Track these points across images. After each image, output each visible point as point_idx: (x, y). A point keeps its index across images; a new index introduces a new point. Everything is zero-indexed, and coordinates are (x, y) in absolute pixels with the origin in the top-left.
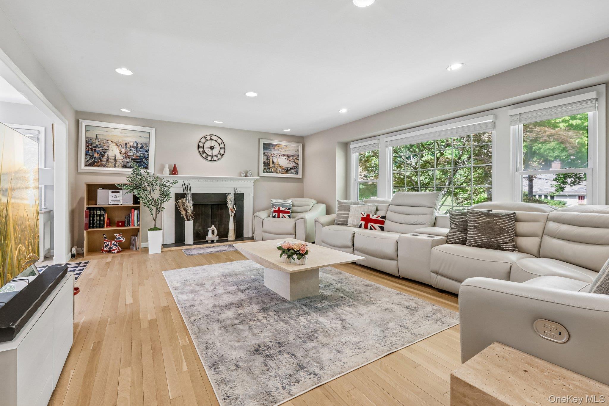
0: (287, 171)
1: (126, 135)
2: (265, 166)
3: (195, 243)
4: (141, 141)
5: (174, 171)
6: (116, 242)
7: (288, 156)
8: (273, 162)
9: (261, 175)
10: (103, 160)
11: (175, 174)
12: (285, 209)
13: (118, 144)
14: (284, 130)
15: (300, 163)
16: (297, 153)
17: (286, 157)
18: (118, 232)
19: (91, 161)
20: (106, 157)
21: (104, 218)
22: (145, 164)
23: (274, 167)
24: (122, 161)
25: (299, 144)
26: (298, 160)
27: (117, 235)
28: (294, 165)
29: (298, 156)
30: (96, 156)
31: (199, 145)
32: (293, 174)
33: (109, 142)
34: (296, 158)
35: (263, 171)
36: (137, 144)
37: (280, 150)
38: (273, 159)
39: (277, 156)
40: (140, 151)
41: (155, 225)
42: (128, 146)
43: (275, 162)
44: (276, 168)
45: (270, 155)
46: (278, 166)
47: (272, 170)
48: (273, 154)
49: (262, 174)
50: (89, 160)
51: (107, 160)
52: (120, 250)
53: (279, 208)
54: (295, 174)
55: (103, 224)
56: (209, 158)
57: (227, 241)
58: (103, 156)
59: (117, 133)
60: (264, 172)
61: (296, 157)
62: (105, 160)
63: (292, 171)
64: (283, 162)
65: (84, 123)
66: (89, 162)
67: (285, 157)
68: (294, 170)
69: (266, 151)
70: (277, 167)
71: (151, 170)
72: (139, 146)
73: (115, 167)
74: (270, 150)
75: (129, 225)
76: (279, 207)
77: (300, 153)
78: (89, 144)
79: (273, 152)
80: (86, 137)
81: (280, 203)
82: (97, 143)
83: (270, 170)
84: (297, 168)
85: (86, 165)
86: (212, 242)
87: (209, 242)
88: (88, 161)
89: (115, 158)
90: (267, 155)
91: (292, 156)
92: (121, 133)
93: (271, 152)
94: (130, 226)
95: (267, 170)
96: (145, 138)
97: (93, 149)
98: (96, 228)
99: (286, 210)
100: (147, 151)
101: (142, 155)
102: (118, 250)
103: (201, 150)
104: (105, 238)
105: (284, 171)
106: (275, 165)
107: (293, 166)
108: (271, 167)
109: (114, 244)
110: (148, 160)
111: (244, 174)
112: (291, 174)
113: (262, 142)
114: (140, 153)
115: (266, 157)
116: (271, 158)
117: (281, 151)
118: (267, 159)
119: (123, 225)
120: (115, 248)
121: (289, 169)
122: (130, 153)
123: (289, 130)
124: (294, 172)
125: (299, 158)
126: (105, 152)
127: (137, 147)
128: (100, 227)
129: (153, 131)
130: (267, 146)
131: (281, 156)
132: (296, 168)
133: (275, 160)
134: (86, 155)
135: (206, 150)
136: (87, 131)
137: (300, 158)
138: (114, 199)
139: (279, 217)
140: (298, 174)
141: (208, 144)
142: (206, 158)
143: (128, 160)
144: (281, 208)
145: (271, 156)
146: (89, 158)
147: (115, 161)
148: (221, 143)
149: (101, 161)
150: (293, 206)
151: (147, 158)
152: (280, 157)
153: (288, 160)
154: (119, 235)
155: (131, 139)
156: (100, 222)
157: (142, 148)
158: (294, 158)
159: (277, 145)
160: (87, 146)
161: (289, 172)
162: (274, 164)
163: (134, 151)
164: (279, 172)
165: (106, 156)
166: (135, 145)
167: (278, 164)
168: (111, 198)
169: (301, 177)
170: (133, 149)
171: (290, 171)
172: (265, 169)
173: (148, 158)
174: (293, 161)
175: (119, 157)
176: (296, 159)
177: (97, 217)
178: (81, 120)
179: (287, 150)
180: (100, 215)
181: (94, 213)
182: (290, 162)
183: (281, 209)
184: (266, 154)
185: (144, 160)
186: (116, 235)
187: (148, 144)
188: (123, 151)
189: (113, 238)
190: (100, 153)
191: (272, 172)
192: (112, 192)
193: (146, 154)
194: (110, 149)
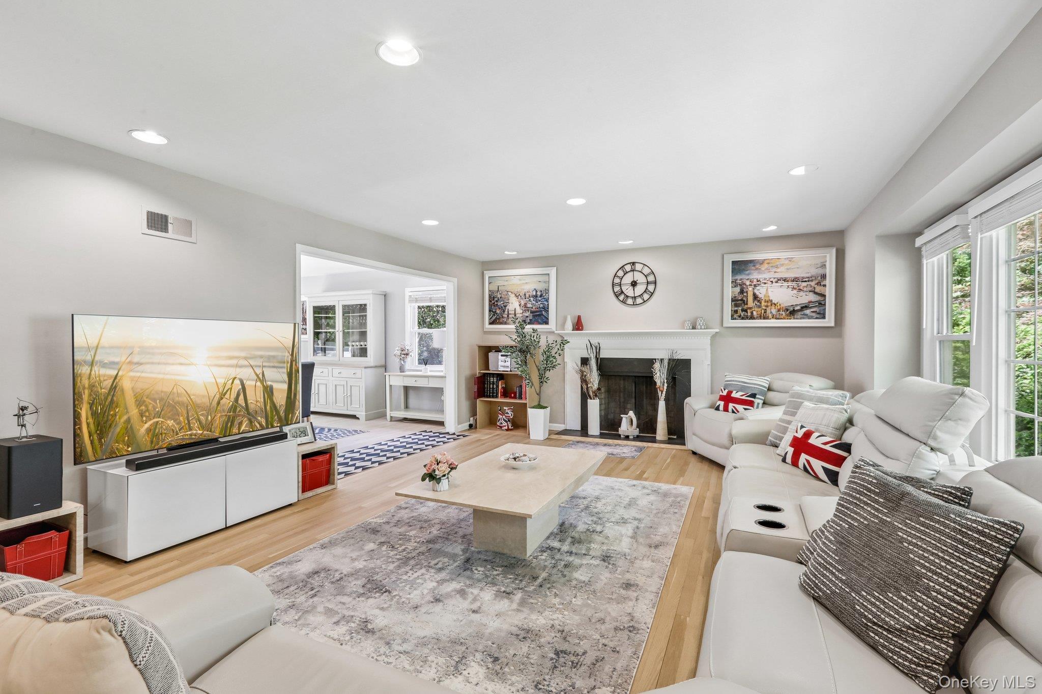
0: (792, 313)
1: (525, 282)
2: (736, 305)
3: (602, 436)
4: (540, 287)
5: (578, 325)
6: (506, 416)
7: (795, 280)
8: (755, 297)
9: (725, 325)
10: (504, 316)
11: (578, 329)
12: (742, 396)
13: (517, 295)
14: (763, 230)
15: (830, 291)
16: (821, 271)
17: (790, 284)
18: (508, 404)
19: (494, 318)
20: (506, 313)
21: (497, 386)
22: (545, 317)
23: (760, 307)
24: (521, 315)
25: (827, 250)
26: (825, 286)
27: (506, 408)
28: (812, 297)
29: (824, 277)
30: (498, 311)
31: (613, 282)
32: (810, 318)
33: (510, 293)
34: (817, 284)
35: (732, 316)
36: (536, 292)
37: (775, 270)
38: (756, 291)
39: (765, 283)
40: (540, 301)
41: (540, 401)
42: (527, 296)
43: (760, 296)
44: (764, 308)
45: (748, 283)
46: (769, 304)
47: (752, 313)
48: (755, 280)
49: (729, 322)
50: (492, 316)
52: (510, 428)
53: (730, 392)
54: (817, 318)
55: (497, 394)
56: (630, 301)
57: (653, 440)
58: (504, 311)
59: (515, 281)
60: (735, 319)
61: (817, 281)
62: (506, 316)
63: (808, 312)
64: (783, 295)
65: (488, 274)
66: (492, 320)
67: (786, 284)
68: (812, 310)
69: (739, 277)
70: (767, 306)
71: (552, 325)
72: (539, 293)
74: (748, 274)
75: (521, 398)
76: (730, 389)
77: (830, 271)
78: (492, 298)
79: (755, 276)
80: (490, 291)
81: (739, 381)
82: (499, 296)
83: (749, 314)
84: (822, 304)
85: (490, 324)
86: (627, 438)
87: (622, 436)
88: (491, 318)
89: (515, 312)
90: (742, 285)
91: (807, 279)
92: (520, 280)
93: (751, 277)
94: (521, 399)
95: (742, 315)
96: (545, 282)
97: (496, 303)
98: (490, 397)
99: (744, 398)
100: (547, 300)
102: (506, 428)
103: (617, 289)
104: (500, 410)
105: (783, 313)
106: (761, 303)
107: (811, 302)
108: (750, 308)
109: (504, 420)
110: (548, 311)
111: (688, 324)
112: (804, 318)
113: (729, 260)
114: (539, 303)
115: (738, 289)
116: (750, 289)
117: (775, 272)
118: (742, 292)
119: (515, 398)
120: (504, 425)
121: (798, 308)
122: (529, 305)
123: (773, 228)
124: (814, 314)
125: (827, 282)
126: (505, 306)
128: (493, 397)
129: (553, 272)
130: (739, 267)
131: (776, 282)
132: (820, 304)
133: (761, 292)
134: (490, 311)
135: (624, 288)
136: (490, 283)
137: (830, 282)
138: (503, 364)
139: (726, 409)
140: (824, 317)
141: (628, 279)
142: (624, 302)
143: (527, 314)
144: (734, 392)
145: (750, 285)
146: (492, 315)
148: (649, 274)
149: (503, 317)
150: (769, 389)
151: (546, 309)
152: (774, 284)
153: (795, 289)
154: (508, 409)
155: (530, 286)
156: (493, 390)
158: (813, 284)
159: (766, 262)
160: (490, 301)
161: (799, 314)
162: (759, 301)
163: (533, 302)
164: (770, 316)
165: (507, 310)
166: (534, 294)
167: (767, 299)
168: (500, 363)
169: (833, 324)
170: (532, 299)
171: (800, 313)
172: (736, 312)
173: (548, 308)
174: (810, 289)
176: (819, 284)
177: (493, 384)
178: (485, 272)
179: (792, 267)
180: (493, 382)
181: (487, 379)
182: (801, 293)
183: (734, 395)
184: (738, 281)
185: (543, 312)
187: (547, 291)
188: (523, 303)
189: (503, 413)
190: (502, 307)
191: (752, 318)
192: (502, 356)
193: (546, 303)
194: (510, 301)
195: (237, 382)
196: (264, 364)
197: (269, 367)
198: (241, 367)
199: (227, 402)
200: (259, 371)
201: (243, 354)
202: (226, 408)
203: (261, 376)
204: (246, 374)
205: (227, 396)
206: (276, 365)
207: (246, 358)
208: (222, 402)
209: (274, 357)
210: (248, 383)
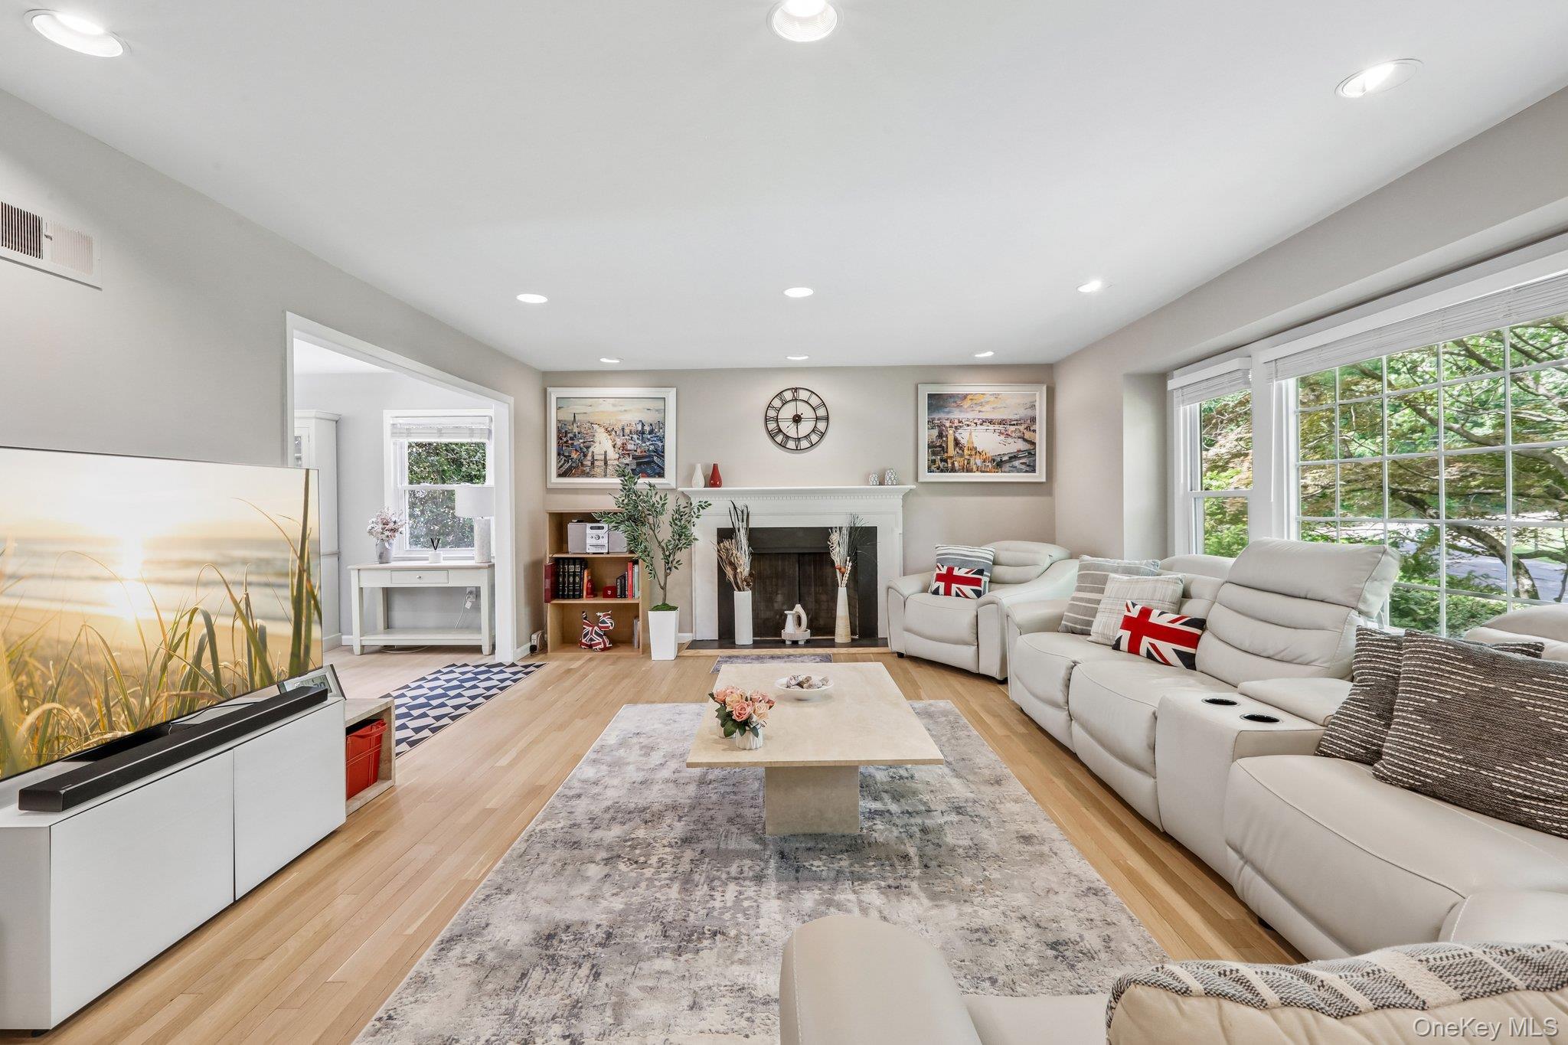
0: (999, 464)
1: (623, 408)
2: (934, 453)
3: (756, 645)
4: (650, 418)
5: (714, 479)
6: (600, 628)
7: (1002, 422)
8: (957, 443)
9: (921, 479)
10: (584, 463)
11: (714, 485)
12: (967, 573)
13: (609, 429)
14: (976, 356)
15: (1040, 439)
16: (1030, 413)
17: (997, 427)
18: (603, 608)
19: (567, 466)
20: (589, 457)
21: (582, 579)
22: (658, 466)
23: (962, 456)
25: (1034, 387)
26: (1034, 431)
27: (601, 614)
28: (1022, 445)
29: (1033, 420)
30: (574, 455)
31: (766, 416)
32: (1019, 471)
34: (1026, 429)
35: (929, 467)
36: (643, 425)
37: (979, 408)
38: (957, 435)
39: (968, 425)
40: (649, 440)
41: (665, 599)
42: (627, 431)
43: (962, 441)
44: (967, 457)
45: (948, 424)
46: (973, 453)
47: (953, 464)
48: (956, 421)
49: (926, 476)
50: (564, 464)
51: (593, 463)
52: (607, 646)
53: (950, 570)
54: (1026, 471)
55: (581, 591)
56: (791, 444)
57: (832, 644)
58: (585, 456)
59: (607, 406)
60: (933, 472)
61: (1026, 425)
62: (589, 463)
63: (1016, 463)
64: (987, 441)
65: (554, 393)
66: (563, 469)
67: (991, 427)
68: (1021, 461)
69: (936, 416)
70: (970, 455)
71: (670, 479)
72: (647, 428)
73: (605, 476)
74: (949, 412)
75: (623, 595)
76: (951, 565)
77: (1041, 411)
78: (562, 433)
79: (956, 415)
80: (559, 421)
81: (958, 554)
82: (576, 430)
83: (950, 465)
84: (1031, 454)
85: (560, 475)
86: (795, 644)
87: (788, 643)
88: (561, 466)
89: (605, 457)
90: (941, 426)
91: (1015, 422)
92: (614, 405)
93: (951, 416)
94: (625, 597)
95: (941, 466)
96: (657, 410)
97: (570, 442)
98: (568, 597)
99: (970, 575)
100: (662, 439)
101: (652, 448)
102: (602, 646)
103: (772, 426)
104: (585, 618)
105: (989, 464)
106: (963, 451)
107: (1019, 451)
108: (951, 457)
109: (596, 633)
110: (663, 456)
111: (874, 478)
112: (1012, 471)
113: (925, 391)
114: (648, 443)
115: (935, 432)
116: (951, 432)
117: (980, 411)
118: (940, 435)
119: (614, 596)
120: (598, 641)
121: (1005, 458)
122: (630, 447)
123: (989, 354)
124: (1023, 467)
125: (1037, 427)
126: (588, 448)
128: (574, 597)
129: (671, 395)
130: (937, 402)
131: (981, 424)
132: (1029, 453)
133: (964, 436)
134: (559, 454)
135: (783, 425)
136: (559, 408)
137: (1041, 426)
138: (594, 542)
139: (948, 592)
140: (1034, 471)
141: (788, 412)
142: (783, 445)
143: (628, 460)
144: (956, 569)
145: (951, 427)
146: (562, 462)
147: (606, 463)
148: (818, 406)
149: (582, 465)
150: (995, 563)
151: (660, 453)
152: (979, 427)
153: (1003, 434)
154: (604, 616)
155: (632, 416)
156: (574, 587)
157: (651, 432)
158: (1022, 428)
159: (969, 397)
160: (559, 438)
161: (1007, 467)
162: (961, 448)
163: (638, 441)
164: (975, 469)
165: (590, 454)
166: (640, 428)
167: (971, 446)
168: (589, 541)
169: (1044, 480)
170: (635, 437)
171: (1008, 465)
172: (934, 462)
173: (663, 452)
174: (1019, 434)
175: (612, 455)
176: (1028, 428)
177: (574, 576)
178: (549, 389)
179: (999, 406)
180: (575, 572)
181: (564, 568)
182: (1010, 440)
183: (956, 572)
184: (936, 422)
185: (655, 458)
186: (598, 614)
187: (662, 424)
188: (619, 442)
189: (596, 621)
190: (581, 449)
191: (953, 470)
192: (592, 528)
193: (660, 444)
194: (596, 439)
195: (199, 619)
196: (252, 578)
197: (259, 584)
198: (207, 584)
199: (180, 666)
200: (239, 594)
201: (209, 556)
202: (179, 679)
203: (243, 606)
204: (215, 599)
205: (180, 651)
206: (273, 579)
207: (215, 565)
208: (172, 664)
209: (267, 562)
210: (221, 623)
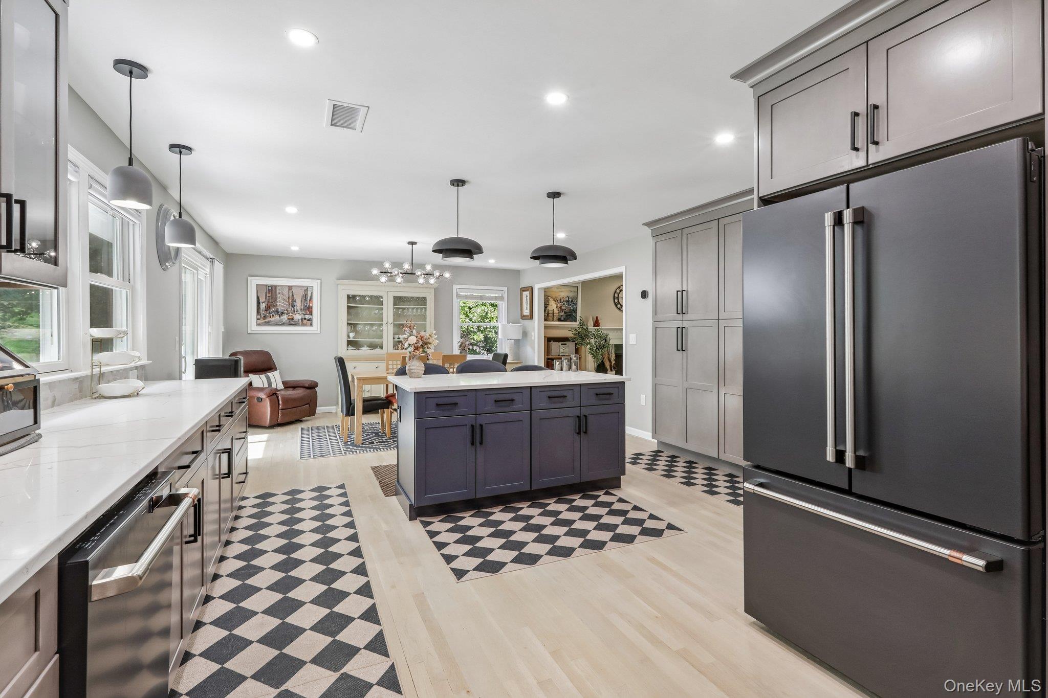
1: (561, 290)
4: (571, 295)
5: (597, 323)
11: (597, 325)
13: (555, 299)
22: (574, 316)
24: (557, 315)
31: (614, 297)
33: (549, 297)
36: (569, 298)
40: (571, 305)
42: (562, 300)
51: (548, 315)
71: (578, 323)
73: (553, 321)
89: (552, 312)
92: (557, 288)
96: (574, 292)
100: (576, 305)
101: (572, 308)
103: (616, 301)
122: (563, 308)
127: (568, 301)
129: (580, 286)
135: (620, 301)
138: (563, 351)
141: (621, 295)
142: (620, 309)
143: (562, 314)
147: (553, 315)
155: (565, 294)
157: (572, 301)
163: (566, 305)
165: (547, 310)
166: (567, 299)
168: (561, 350)
170: (565, 303)
173: (576, 311)
175: (556, 311)
185: (573, 313)
187: (576, 298)
188: (559, 306)
192: (562, 344)
193: (575, 307)
194: (550, 304)
